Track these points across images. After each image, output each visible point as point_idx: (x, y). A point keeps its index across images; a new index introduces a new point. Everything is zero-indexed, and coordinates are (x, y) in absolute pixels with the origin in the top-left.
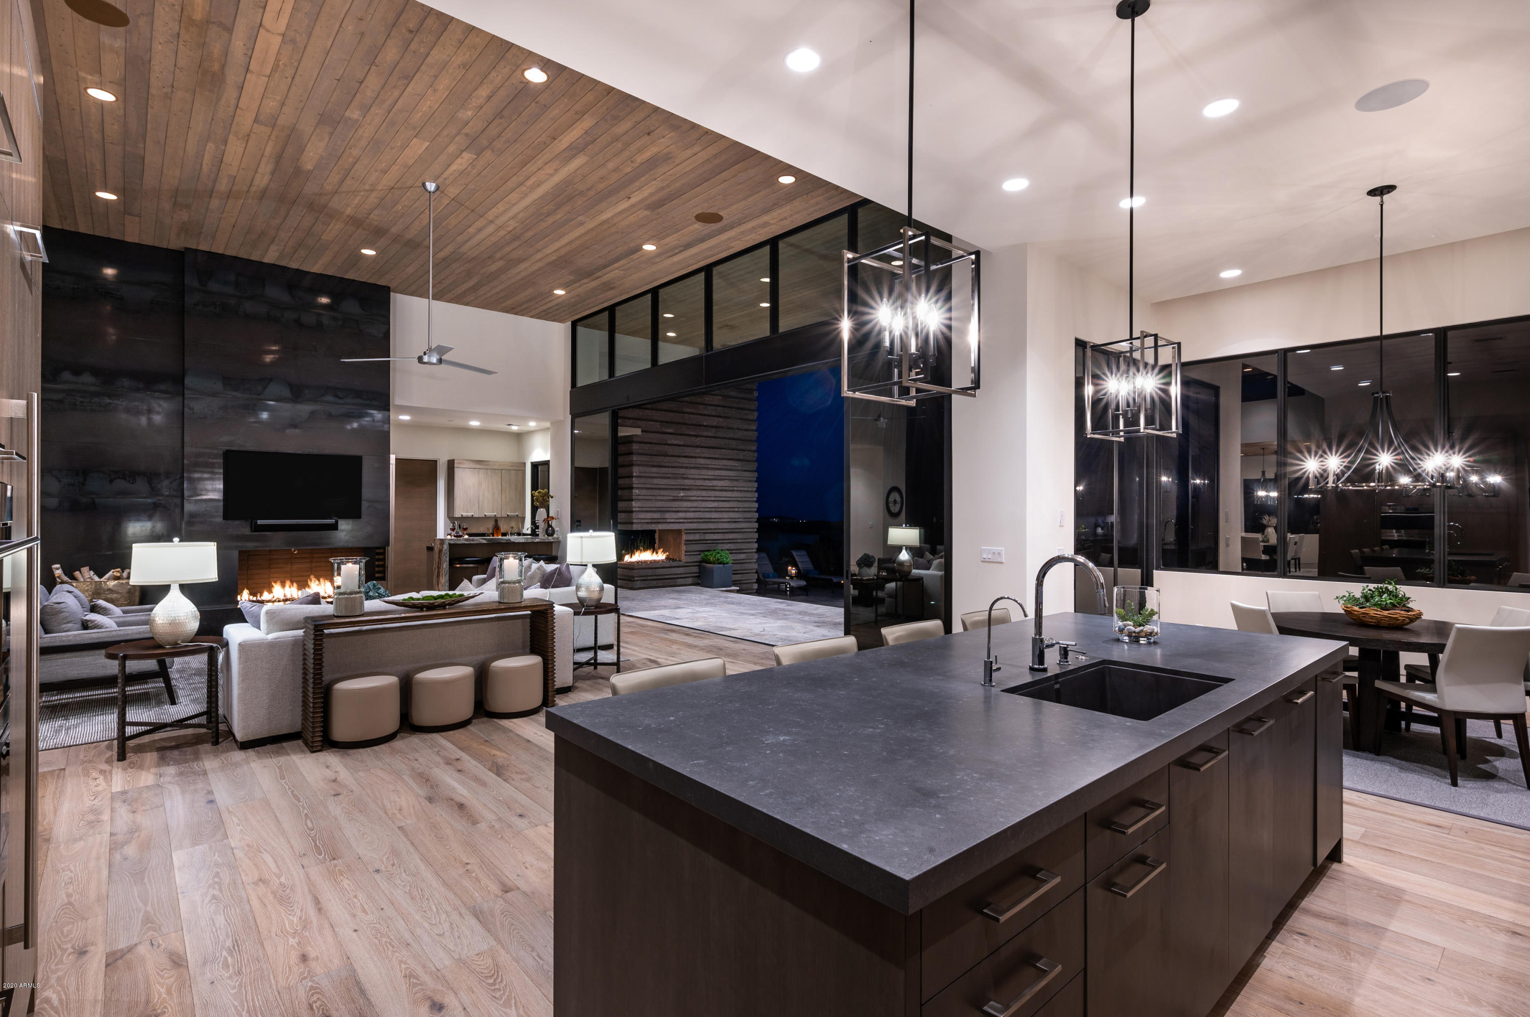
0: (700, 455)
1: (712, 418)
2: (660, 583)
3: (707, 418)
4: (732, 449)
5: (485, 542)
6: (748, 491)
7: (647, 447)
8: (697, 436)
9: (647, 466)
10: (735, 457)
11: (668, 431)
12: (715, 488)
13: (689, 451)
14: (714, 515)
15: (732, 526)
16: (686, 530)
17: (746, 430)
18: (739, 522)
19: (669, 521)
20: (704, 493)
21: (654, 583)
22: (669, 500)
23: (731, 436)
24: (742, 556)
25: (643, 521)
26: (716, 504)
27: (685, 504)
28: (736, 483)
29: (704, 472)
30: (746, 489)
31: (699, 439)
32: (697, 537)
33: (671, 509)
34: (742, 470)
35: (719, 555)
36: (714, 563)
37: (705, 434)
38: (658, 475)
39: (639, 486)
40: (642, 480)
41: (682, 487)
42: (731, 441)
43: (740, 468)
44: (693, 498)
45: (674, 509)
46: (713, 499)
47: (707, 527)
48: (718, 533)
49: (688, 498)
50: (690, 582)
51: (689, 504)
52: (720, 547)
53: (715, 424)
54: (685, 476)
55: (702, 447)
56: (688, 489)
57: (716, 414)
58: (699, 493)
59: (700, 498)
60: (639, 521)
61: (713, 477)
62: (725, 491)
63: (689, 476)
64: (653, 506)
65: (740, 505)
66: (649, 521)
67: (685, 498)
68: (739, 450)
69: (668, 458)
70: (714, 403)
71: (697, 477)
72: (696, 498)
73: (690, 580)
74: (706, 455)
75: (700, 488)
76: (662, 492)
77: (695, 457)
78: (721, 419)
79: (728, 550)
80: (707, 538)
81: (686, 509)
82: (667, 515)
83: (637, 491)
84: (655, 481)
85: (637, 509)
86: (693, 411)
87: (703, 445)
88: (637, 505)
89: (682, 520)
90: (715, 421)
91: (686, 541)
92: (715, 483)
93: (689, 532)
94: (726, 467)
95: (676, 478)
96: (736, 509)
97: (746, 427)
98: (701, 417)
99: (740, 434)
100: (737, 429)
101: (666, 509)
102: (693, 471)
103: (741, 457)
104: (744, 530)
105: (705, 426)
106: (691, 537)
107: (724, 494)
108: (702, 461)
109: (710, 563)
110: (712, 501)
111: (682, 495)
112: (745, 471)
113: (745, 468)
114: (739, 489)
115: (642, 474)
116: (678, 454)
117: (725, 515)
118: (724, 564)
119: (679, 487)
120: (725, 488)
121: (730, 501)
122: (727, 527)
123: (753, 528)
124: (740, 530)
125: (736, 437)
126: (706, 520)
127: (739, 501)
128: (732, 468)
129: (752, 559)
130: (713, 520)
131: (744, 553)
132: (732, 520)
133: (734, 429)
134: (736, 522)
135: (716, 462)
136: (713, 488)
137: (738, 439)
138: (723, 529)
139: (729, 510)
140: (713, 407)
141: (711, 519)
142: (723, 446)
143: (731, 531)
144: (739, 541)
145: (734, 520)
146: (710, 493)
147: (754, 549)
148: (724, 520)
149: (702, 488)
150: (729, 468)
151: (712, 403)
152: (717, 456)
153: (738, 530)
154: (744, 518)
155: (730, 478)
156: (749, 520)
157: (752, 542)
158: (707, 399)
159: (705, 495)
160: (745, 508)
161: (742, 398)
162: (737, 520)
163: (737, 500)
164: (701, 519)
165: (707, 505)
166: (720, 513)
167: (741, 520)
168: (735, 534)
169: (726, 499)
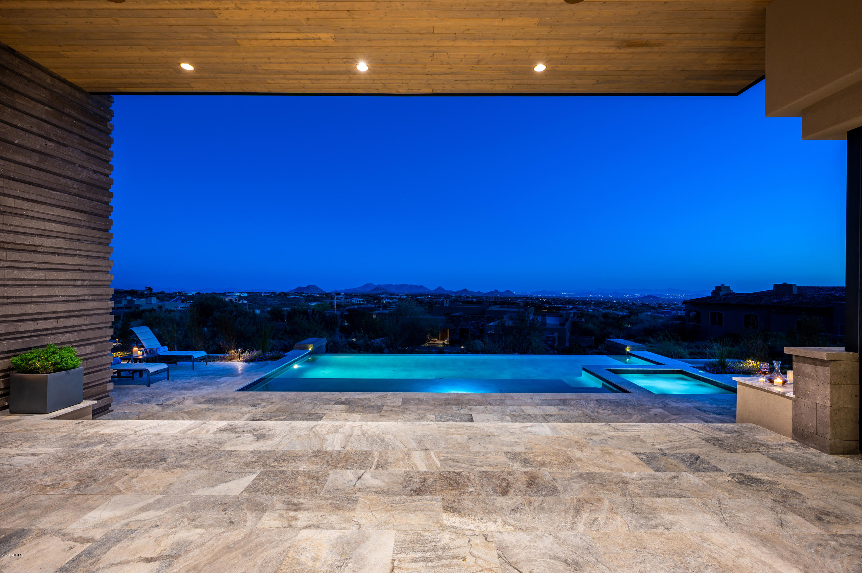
1: (31, 135)
3: (20, 132)
4: (70, 193)
6: (98, 257)
12: (39, 249)
14: (36, 292)
15: (72, 307)
17: (95, 172)
18: (84, 300)
20: (16, 256)
23: (69, 174)
24: (90, 349)
26: (41, 275)
28: (78, 245)
30: (94, 254)
34: (87, 227)
35: (57, 356)
36: (45, 370)
37: (19, 158)
42: (70, 183)
43: (84, 223)
46: (35, 266)
47: (23, 312)
48: (47, 319)
52: (50, 340)
53: (38, 147)
55: (10, 178)
61: (34, 232)
62: (59, 254)
70: (35, 114)
74: (18, 193)
80: (21, 329)
87: (12, 175)
90: (39, 144)
92: (38, 241)
94: (61, 219)
96: (79, 283)
97: (95, 168)
98: (10, 128)
99: (84, 175)
100: (79, 166)
104: (92, 312)
105: (18, 145)
107: (57, 259)
109: (36, 371)
110: (33, 269)
112: (94, 229)
113: (93, 225)
114: (83, 253)
117: (58, 291)
118: (68, 369)
121: (67, 270)
122: (63, 309)
123: (107, 309)
124: (85, 313)
125: (79, 177)
126: (19, 300)
127: (83, 271)
128: (71, 221)
129: (105, 351)
130: (33, 300)
131: (92, 344)
132: (71, 298)
133: (74, 164)
134: (78, 301)
135: (42, 208)
136: (33, 248)
137: (81, 182)
138: (54, 312)
139: (65, 283)
140: (34, 120)
141: (31, 297)
142: (55, 186)
143: (70, 314)
144: (84, 328)
145: (74, 298)
146: (28, 256)
147: (108, 336)
148: (57, 299)
149: (10, 246)
150: (66, 221)
151: (30, 111)
152: (42, 199)
153: (82, 313)
154: (92, 295)
155: (68, 236)
156: (100, 297)
157: (106, 327)
158: (20, 102)
159: (19, 258)
160: (93, 281)
161: (88, 125)
162: (81, 298)
163: (79, 270)
164: (8, 298)
165: (23, 274)
166: (48, 289)
167: (86, 298)
168: (77, 319)
169: (61, 267)
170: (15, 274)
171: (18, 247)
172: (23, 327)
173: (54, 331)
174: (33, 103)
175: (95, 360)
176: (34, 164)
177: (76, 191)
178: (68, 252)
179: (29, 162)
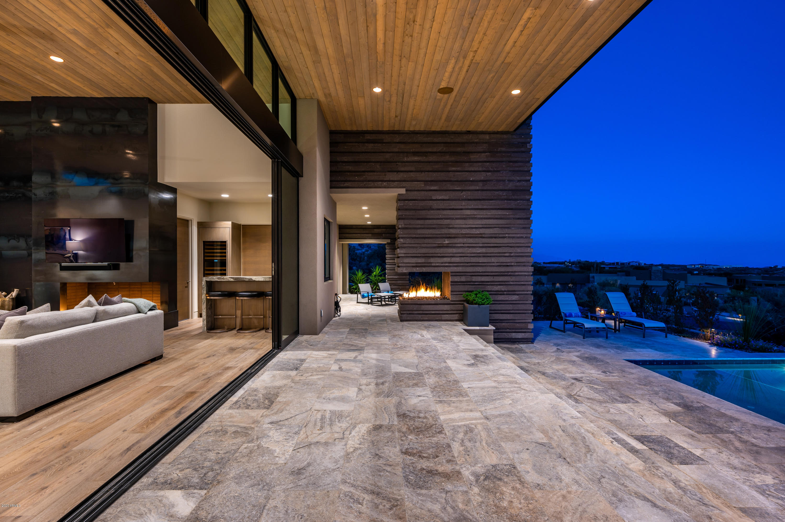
0: (467, 207)
1: (478, 173)
2: (426, 317)
3: (473, 173)
4: (502, 200)
5: (232, 280)
6: (522, 237)
7: (411, 203)
8: (462, 191)
9: (412, 219)
10: (505, 206)
11: (432, 188)
12: (483, 236)
13: (453, 204)
14: (481, 260)
15: (502, 269)
16: (451, 272)
17: (519, 181)
18: (511, 266)
19: (433, 265)
20: (471, 240)
21: (420, 316)
22: (434, 247)
23: (501, 187)
24: (515, 297)
25: (408, 265)
26: (484, 250)
27: (450, 250)
28: (506, 231)
29: (471, 222)
30: (518, 236)
31: (464, 193)
32: (463, 279)
33: (436, 255)
37: (472, 188)
38: (422, 226)
39: (404, 236)
40: (406, 231)
41: (448, 236)
44: (459, 245)
45: (439, 255)
46: (481, 245)
47: (474, 271)
48: (487, 275)
49: (454, 245)
50: (457, 318)
51: (454, 250)
52: (487, 288)
53: (482, 178)
54: (451, 226)
56: (454, 238)
57: (484, 169)
58: (465, 240)
59: (466, 245)
60: (404, 265)
61: (481, 226)
62: (495, 238)
63: (455, 226)
64: (418, 252)
65: (510, 250)
66: (415, 265)
67: (451, 245)
68: (510, 200)
69: (432, 211)
70: (481, 160)
71: (464, 226)
72: (462, 245)
73: (456, 317)
75: (465, 236)
76: (426, 241)
77: (462, 209)
78: (489, 174)
79: (488, 291)
80: (474, 280)
81: (451, 255)
82: (432, 260)
83: (402, 240)
84: (419, 231)
85: (403, 255)
86: (459, 169)
87: (469, 198)
88: (402, 252)
89: (447, 264)
90: (482, 176)
91: (451, 282)
92: (482, 231)
93: (455, 274)
94: (496, 217)
95: (442, 228)
96: (508, 254)
97: (518, 178)
98: (467, 173)
99: (511, 186)
100: (508, 181)
101: (430, 255)
102: (458, 222)
103: (514, 207)
104: (517, 274)
105: (472, 181)
106: (457, 279)
108: (468, 212)
111: (447, 242)
112: (518, 219)
113: (517, 217)
114: (510, 235)
115: (406, 226)
116: (443, 207)
117: (493, 260)
118: (480, 304)
119: (444, 236)
120: (495, 236)
121: (500, 247)
122: (497, 270)
123: (528, 272)
124: (512, 274)
125: (507, 188)
126: (473, 264)
127: (511, 247)
128: (502, 217)
129: (527, 301)
130: (480, 264)
131: (518, 295)
132: (502, 264)
133: (504, 181)
134: (507, 266)
135: (484, 212)
136: (480, 236)
137: (509, 190)
138: (492, 272)
139: (498, 255)
140: (480, 164)
141: (479, 263)
142: (492, 198)
143: (502, 274)
144: (511, 283)
145: (504, 264)
146: (477, 240)
147: (530, 291)
148: (493, 264)
149: (468, 236)
150: (499, 217)
151: (478, 160)
152: (485, 207)
153: (509, 274)
154: (516, 263)
155: (500, 226)
156: (523, 264)
157: (528, 285)
158: (473, 157)
159: (472, 242)
160: (517, 253)
161: (514, 152)
162: (509, 264)
163: (508, 246)
164: (467, 263)
165: (474, 250)
166: (488, 258)
167: (513, 264)
168: (506, 277)
169: (495, 245)
170: (471, 250)
171: (472, 236)
172: (474, 279)
173: (492, 283)
174: (479, 154)
175: (519, 305)
176: (480, 188)
177: (505, 197)
178: (501, 236)
179: (478, 188)
